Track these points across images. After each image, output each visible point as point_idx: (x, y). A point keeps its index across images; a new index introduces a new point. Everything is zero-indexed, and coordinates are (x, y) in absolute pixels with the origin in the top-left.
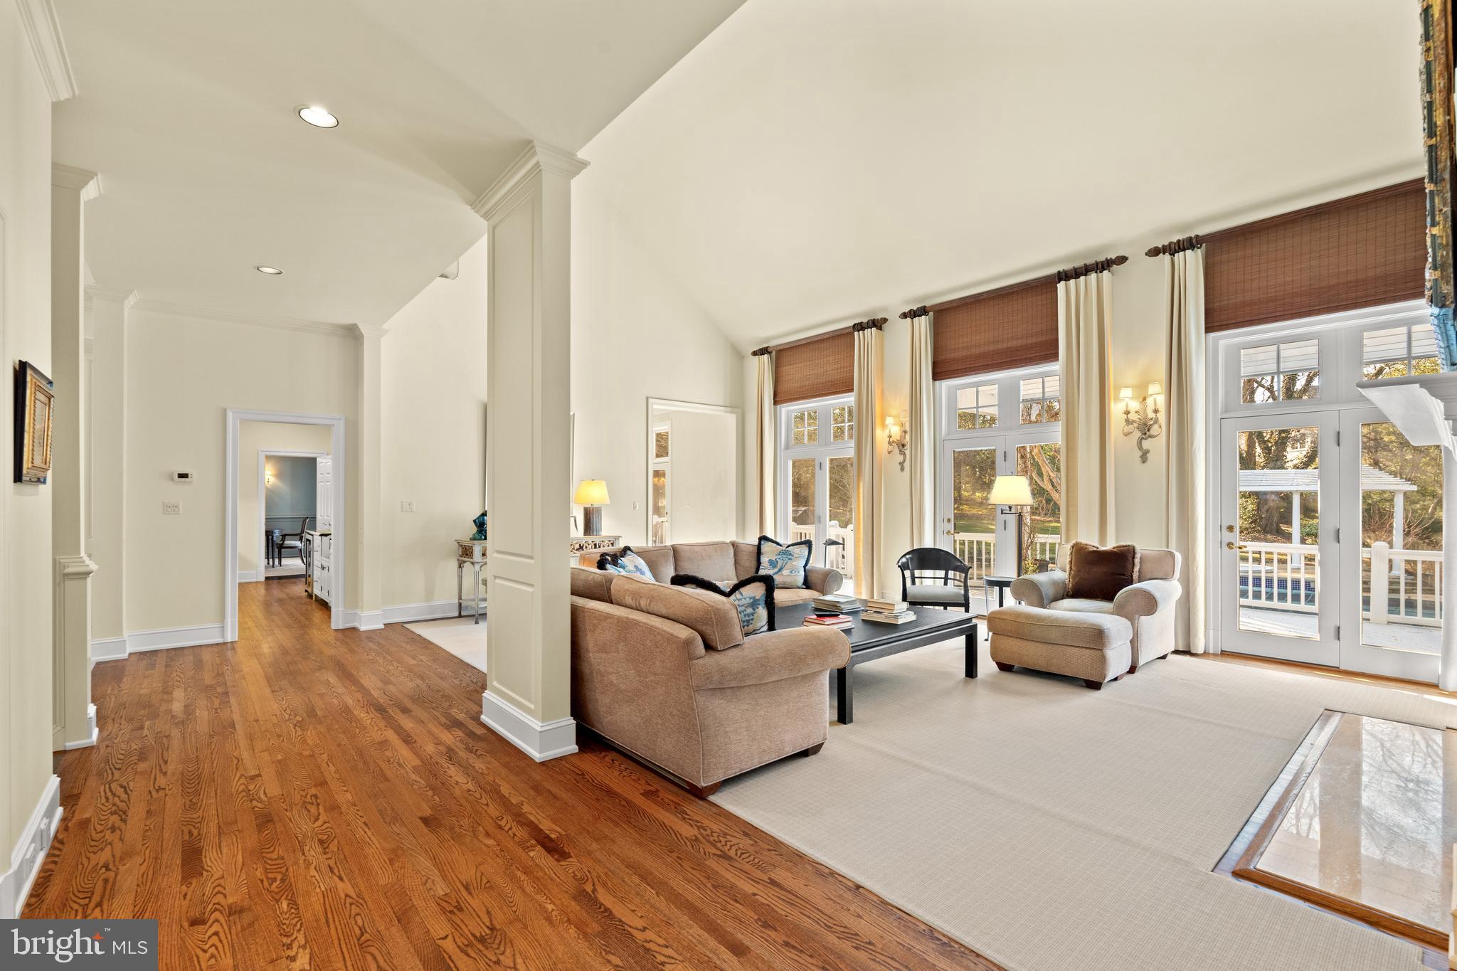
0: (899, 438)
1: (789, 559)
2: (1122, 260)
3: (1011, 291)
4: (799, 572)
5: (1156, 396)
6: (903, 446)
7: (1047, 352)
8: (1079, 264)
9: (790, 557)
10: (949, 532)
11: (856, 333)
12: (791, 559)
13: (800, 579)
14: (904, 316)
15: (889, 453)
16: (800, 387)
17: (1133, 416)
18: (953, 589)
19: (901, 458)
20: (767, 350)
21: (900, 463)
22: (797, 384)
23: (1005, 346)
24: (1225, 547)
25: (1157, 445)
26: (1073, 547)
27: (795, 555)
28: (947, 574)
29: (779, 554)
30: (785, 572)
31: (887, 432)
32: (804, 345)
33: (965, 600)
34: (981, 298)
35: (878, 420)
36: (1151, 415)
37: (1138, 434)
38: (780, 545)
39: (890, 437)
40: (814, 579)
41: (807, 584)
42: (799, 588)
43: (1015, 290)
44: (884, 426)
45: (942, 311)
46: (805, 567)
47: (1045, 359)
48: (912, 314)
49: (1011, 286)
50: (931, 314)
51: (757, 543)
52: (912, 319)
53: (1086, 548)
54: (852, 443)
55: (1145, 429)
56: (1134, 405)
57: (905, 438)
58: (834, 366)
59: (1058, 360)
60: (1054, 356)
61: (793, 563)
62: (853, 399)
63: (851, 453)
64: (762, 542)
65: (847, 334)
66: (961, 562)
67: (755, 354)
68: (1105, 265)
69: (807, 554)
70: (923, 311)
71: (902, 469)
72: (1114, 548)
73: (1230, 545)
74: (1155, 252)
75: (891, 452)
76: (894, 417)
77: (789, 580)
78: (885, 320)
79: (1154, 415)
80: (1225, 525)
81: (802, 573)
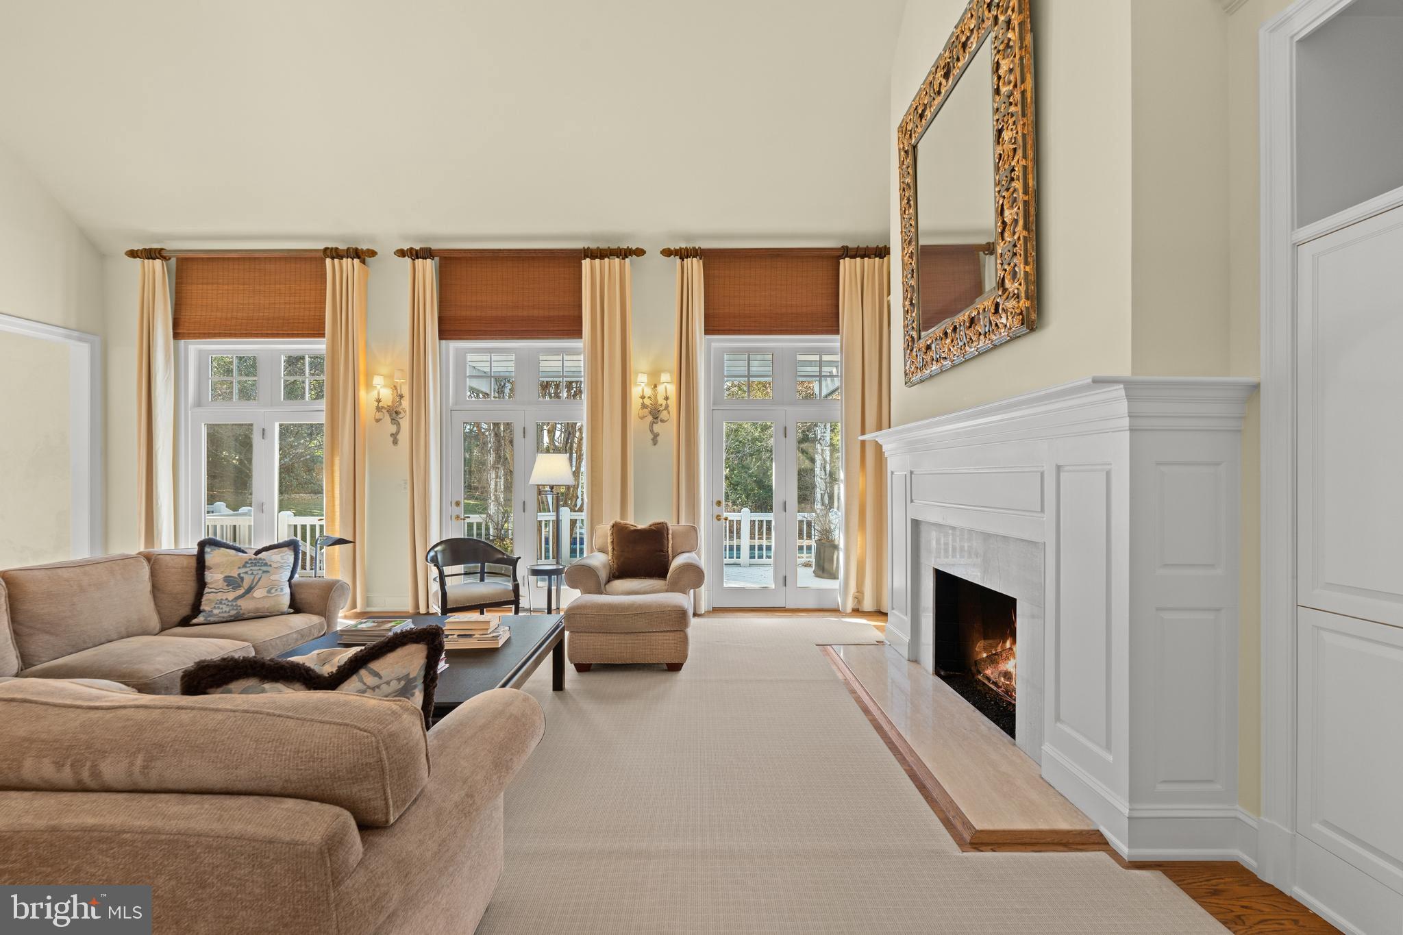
0: (390, 404)
1: (264, 572)
2: (640, 252)
3: (534, 255)
4: (282, 589)
5: (667, 385)
6: (397, 413)
7: (572, 328)
8: (603, 246)
9: (264, 568)
10: (458, 517)
11: (328, 261)
12: (267, 572)
13: (285, 600)
14: (402, 253)
15: (378, 421)
16: (226, 319)
17: (647, 401)
18: (495, 586)
19: (393, 429)
20: (160, 253)
21: (392, 435)
22: (219, 314)
23: (525, 313)
24: (715, 520)
25: (668, 430)
26: (613, 527)
27: (274, 565)
28: (483, 568)
29: (244, 566)
30: (258, 593)
31: (374, 394)
32: (234, 259)
33: (515, 597)
34: (501, 255)
35: (362, 379)
36: (661, 401)
37: (650, 418)
38: (244, 552)
39: (379, 401)
40: (305, 596)
41: (296, 607)
42: (283, 614)
43: (540, 255)
44: (369, 386)
45: (450, 258)
46: (290, 580)
47: (568, 335)
48: (415, 254)
49: (535, 250)
50: (437, 259)
51: (195, 551)
52: (414, 260)
53: (627, 527)
54: (323, 404)
55: (655, 413)
56: (648, 392)
57: (401, 404)
58: (288, 299)
59: (581, 338)
60: (577, 333)
61: (272, 578)
62: (324, 347)
63: (322, 418)
64: (207, 549)
65: (316, 258)
66: (504, 554)
67: (133, 254)
68: (624, 253)
69: (292, 560)
70: (426, 254)
71: (395, 442)
72: (651, 526)
73: (718, 518)
74: (667, 253)
75: (380, 420)
76: (385, 377)
77: (267, 605)
78: (373, 253)
79: (664, 402)
80: (715, 502)
81: (287, 590)
